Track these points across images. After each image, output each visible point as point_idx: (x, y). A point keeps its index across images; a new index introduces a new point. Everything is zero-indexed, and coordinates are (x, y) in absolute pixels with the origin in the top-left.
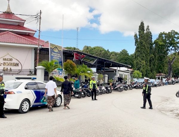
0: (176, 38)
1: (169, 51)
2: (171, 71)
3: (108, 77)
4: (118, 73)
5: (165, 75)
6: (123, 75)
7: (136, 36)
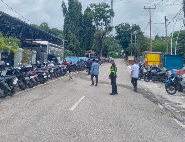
0: (106, 11)
1: (99, 25)
2: (102, 48)
3: (37, 54)
4: (49, 49)
5: (94, 52)
6: (55, 51)
7: (63, 4)
